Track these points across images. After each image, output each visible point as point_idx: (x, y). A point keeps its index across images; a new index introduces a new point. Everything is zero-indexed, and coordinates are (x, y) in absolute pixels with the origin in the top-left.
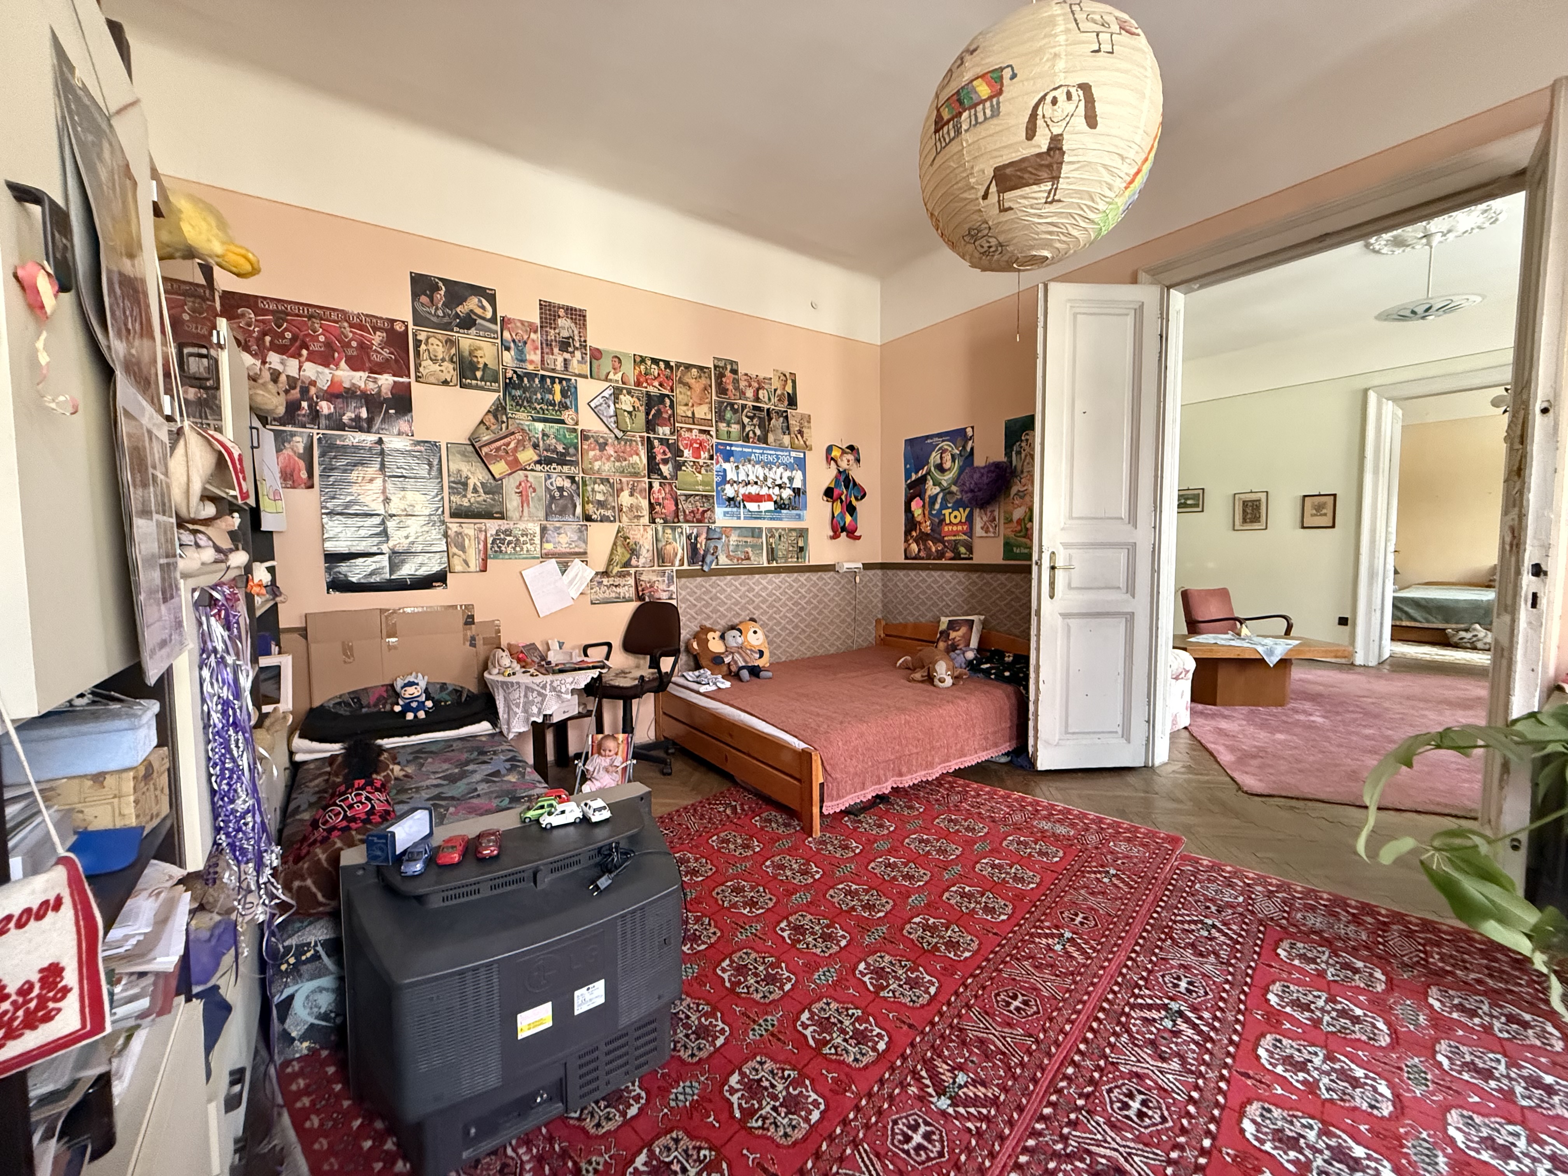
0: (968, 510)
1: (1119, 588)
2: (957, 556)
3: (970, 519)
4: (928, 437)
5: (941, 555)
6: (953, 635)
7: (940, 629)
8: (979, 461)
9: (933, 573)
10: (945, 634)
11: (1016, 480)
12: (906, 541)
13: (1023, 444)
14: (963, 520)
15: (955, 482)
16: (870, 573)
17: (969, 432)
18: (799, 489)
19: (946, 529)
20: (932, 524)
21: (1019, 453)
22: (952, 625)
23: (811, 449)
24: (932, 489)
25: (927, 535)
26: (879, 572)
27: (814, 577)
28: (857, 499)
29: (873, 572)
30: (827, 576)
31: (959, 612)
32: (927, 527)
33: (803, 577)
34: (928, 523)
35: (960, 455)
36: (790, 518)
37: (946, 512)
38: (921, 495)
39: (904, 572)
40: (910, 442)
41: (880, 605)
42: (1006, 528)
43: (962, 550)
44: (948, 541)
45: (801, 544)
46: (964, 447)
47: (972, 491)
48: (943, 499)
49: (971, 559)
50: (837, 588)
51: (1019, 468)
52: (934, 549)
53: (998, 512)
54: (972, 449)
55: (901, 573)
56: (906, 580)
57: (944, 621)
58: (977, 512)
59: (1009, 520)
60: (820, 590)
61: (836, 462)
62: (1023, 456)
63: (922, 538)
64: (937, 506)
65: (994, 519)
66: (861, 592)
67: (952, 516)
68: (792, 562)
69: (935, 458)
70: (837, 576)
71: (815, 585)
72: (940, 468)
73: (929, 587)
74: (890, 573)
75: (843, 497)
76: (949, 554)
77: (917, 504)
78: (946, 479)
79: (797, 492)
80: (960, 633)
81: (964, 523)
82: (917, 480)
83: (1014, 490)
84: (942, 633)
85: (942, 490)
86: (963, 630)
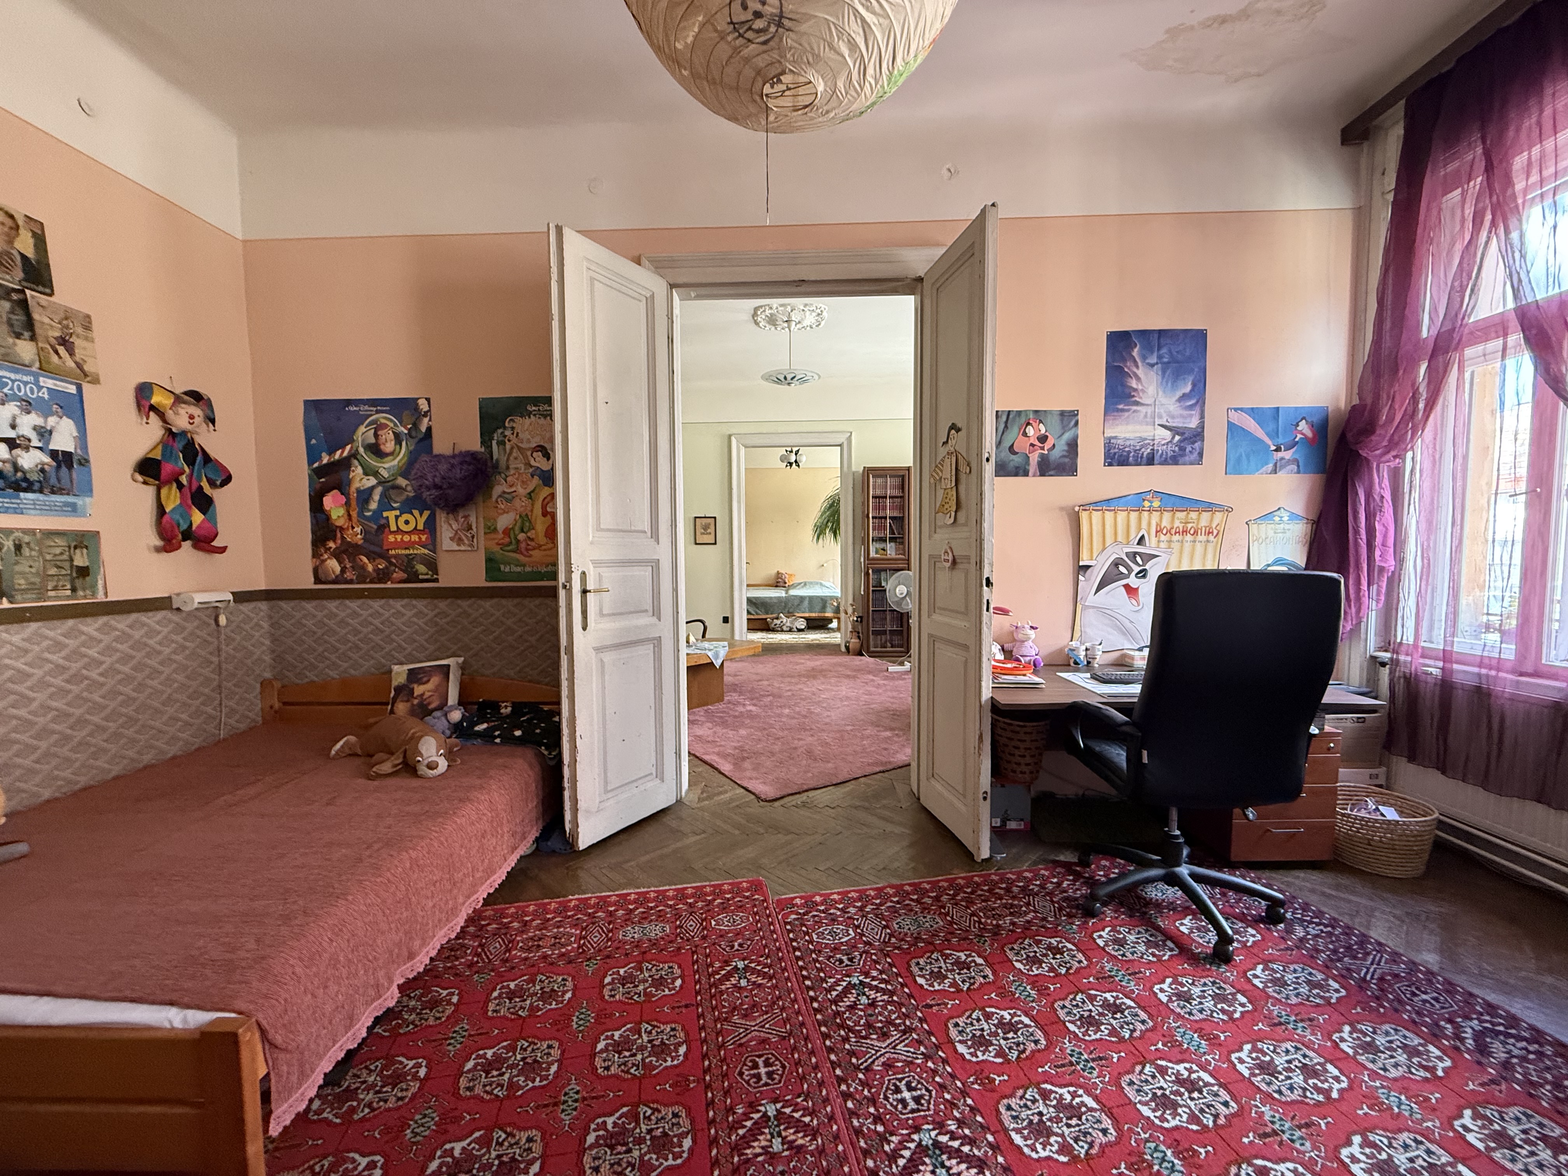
0: (426, 513)
1: (646, 611)
2: (413, 577)
3: (431, 526)
4: (349, 402)
5: (383, 576)
6: (418, 690)
7: (395, 683)
8: (441, 446)
9: (370, 602)
10: (404, 691)
11: (500, 478)
12: (316, 555)
13: (508, 433)
14: (421, 527)
15: (405, 472)
16: (246, 608)
17: (423, 405)
18: (68, 455)
19: (391, 538)
20: (365, 532)
21: (501, 443)
22: (414, 676)
23: (96, 381)
24: (359, 479)
25: (356, 546)
26: (263, 606)
27: (121, 623)
28: (212, 484)
29: (252, 605)
30: (151, 619)
31: (421, 656)
32: (356, 535)
33: (91, 627)
34: (358, 529)
35: (409, 434)
36: (51, 510)
37: (391, 515)
38: (342, 486)
39: (315, 603)
40: (314, 407)
41: (267, 658)
42: (486, 539)
43: (421, 568)
44: (396, 556)
45: (80, 560)
46: (416, 426)
47: (436, 487)
48: (383, 495)
49: (437, 580)
50: (179, 638)
51: (503, 463)
52: (370, 568)
53: (474, 517)
54: (429, 429)
55: (309, 606)
56: (320, 615)
57: (400, 673)
58: (441, 517)
59: (491, 530)
60: (138, 645)
61: (162, 415)
62: (508, 447)
63: (346, 552)
64: (373, 506)
65: (470, 528)
66: (229, 640)
67: (401, 520)
68: (59, 598)
69: (363, 434)
70: (176, 618)
71: (124, 637)
72: (375, 450)
73: (366, 623)
74: (286, 606)
75: (184, 479)
76: (399, 575)
77: (335, 501)
78: (387, 467)
79: (63, 459)
80: (430, 686)
81: (422, 532)
82: (330, 465)
83: (497, 490)
84: (399, 689)
85: (380, 483)
86: (435, 681)
